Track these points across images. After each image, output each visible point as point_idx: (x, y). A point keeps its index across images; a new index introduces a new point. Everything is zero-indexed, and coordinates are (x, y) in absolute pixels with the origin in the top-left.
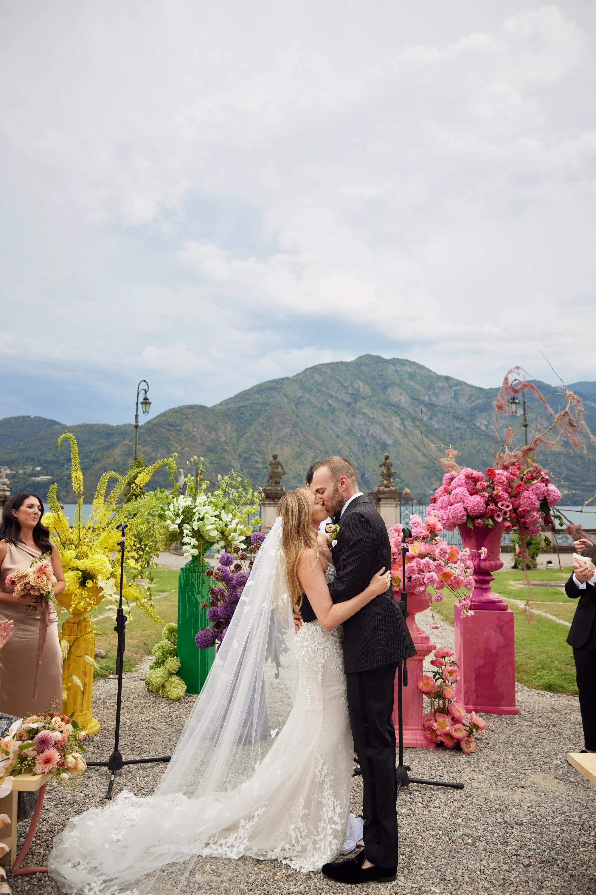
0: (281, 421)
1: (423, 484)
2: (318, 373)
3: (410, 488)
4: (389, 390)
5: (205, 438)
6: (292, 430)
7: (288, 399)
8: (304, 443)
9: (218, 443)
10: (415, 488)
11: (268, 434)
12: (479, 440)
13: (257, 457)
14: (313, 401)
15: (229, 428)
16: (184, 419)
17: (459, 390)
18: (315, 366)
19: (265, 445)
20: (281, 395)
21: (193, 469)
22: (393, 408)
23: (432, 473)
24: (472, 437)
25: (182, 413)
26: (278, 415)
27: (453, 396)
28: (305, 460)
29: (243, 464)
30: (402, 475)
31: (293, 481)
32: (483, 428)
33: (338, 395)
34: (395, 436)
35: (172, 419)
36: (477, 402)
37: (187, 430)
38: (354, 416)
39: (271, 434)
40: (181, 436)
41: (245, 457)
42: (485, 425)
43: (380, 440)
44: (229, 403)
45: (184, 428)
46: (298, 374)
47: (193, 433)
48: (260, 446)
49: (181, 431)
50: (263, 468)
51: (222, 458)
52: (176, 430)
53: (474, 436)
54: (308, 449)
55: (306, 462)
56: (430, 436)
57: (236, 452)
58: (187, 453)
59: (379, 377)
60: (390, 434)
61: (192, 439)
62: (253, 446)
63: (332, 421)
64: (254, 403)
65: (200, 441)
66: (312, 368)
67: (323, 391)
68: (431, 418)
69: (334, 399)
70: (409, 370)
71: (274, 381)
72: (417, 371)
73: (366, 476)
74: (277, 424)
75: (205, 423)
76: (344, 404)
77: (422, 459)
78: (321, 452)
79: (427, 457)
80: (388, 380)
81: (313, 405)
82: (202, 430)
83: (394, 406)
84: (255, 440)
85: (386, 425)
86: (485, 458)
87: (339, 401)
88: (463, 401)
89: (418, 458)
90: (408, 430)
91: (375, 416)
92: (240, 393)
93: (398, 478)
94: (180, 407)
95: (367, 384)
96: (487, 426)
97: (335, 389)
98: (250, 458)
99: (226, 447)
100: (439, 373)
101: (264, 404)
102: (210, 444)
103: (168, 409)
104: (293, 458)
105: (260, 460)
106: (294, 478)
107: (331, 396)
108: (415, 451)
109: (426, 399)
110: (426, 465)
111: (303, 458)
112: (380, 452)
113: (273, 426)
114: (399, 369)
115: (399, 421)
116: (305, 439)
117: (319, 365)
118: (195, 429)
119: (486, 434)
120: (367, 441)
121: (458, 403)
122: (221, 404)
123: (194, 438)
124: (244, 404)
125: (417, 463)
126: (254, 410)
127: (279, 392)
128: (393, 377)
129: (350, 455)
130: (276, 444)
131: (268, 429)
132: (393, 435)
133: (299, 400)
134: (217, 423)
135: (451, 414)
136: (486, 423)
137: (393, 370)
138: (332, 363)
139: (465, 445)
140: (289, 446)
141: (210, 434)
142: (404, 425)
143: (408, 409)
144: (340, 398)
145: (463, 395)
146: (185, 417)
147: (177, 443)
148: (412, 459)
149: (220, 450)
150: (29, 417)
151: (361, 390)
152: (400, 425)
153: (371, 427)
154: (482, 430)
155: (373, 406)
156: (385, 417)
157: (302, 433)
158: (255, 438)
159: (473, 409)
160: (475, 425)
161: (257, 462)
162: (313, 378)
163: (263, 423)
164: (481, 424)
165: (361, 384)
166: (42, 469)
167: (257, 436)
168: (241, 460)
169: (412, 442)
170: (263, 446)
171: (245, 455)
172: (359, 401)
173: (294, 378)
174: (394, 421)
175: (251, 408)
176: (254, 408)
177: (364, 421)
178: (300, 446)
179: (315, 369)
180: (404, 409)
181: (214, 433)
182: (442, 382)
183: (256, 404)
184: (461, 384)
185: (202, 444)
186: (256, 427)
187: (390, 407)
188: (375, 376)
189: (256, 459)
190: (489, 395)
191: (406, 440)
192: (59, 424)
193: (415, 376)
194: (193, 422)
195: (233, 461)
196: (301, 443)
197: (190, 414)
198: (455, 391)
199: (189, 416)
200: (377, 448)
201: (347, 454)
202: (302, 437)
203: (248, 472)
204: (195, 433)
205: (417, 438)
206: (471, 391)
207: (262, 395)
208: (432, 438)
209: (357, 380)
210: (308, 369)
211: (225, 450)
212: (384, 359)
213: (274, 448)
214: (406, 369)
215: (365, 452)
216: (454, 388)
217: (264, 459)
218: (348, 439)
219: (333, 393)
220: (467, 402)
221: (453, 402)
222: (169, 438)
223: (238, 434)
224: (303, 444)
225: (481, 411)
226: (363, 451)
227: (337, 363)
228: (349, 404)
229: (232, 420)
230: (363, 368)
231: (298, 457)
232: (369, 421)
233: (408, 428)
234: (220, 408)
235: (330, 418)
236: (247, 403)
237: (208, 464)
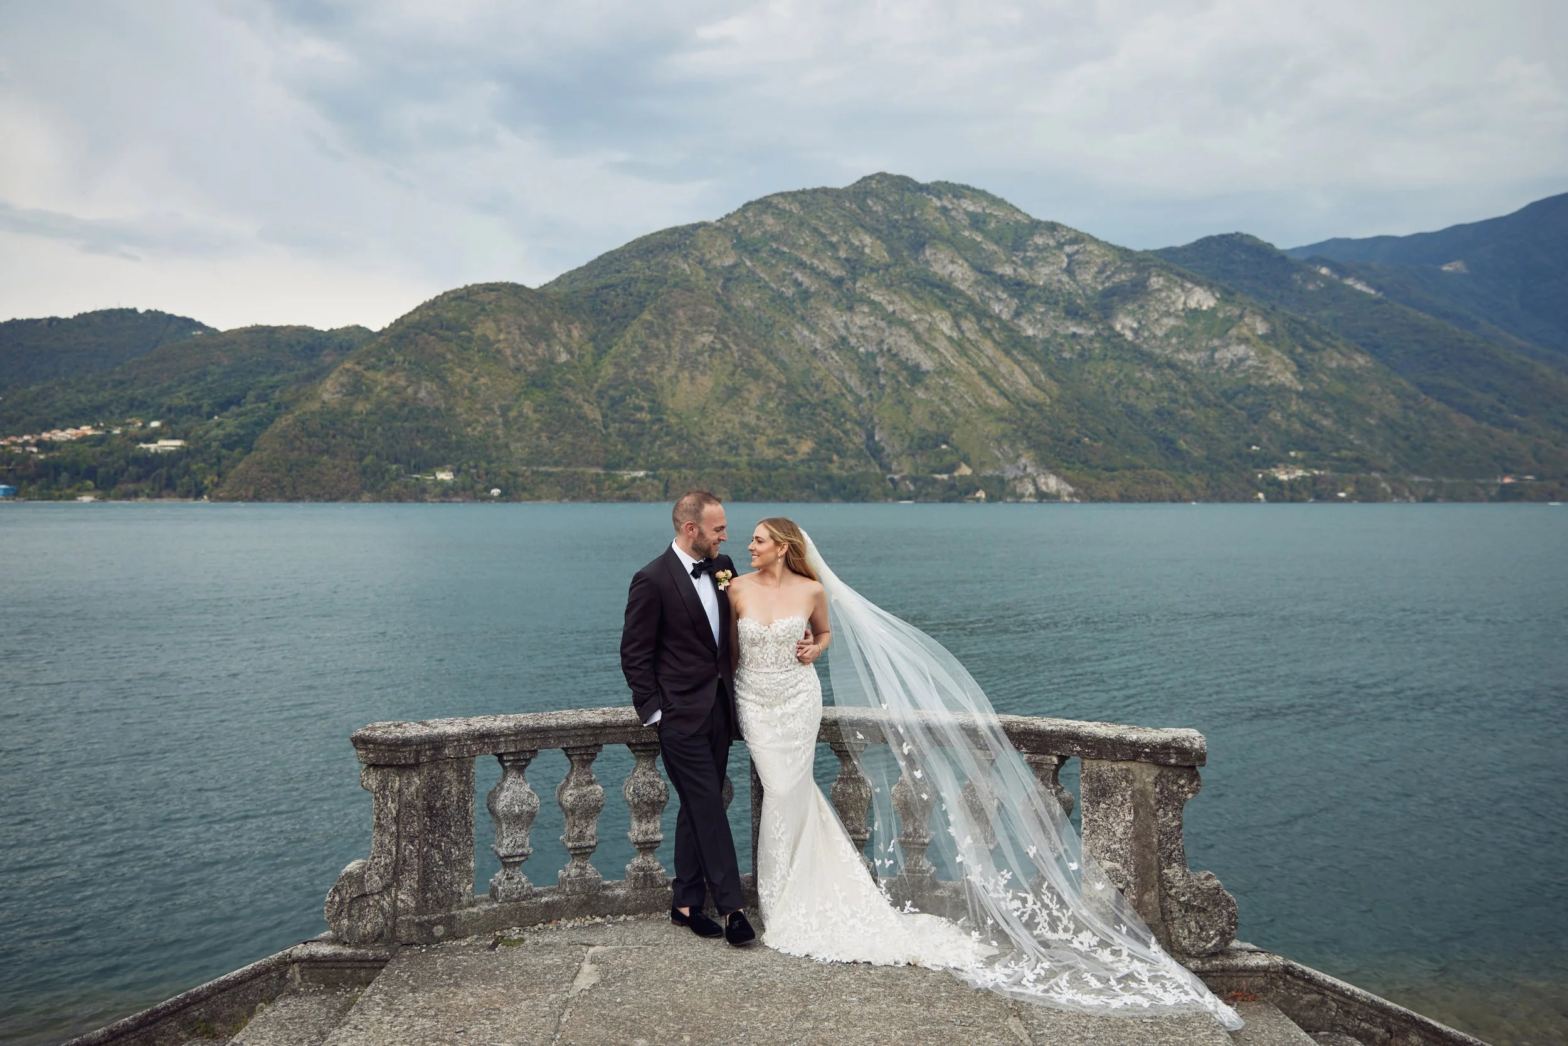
0: (691, 319)
1: (1000, 456)
2: (773, 213)
3: (969, 465)
4: (928, 252)
5: (524, 355)
6: (715, 338)
7: (705, 269)
8: (742, 366)
9: (552, 367)
10: (983, 464)
11: (662, 346)
12: (1119, 361)
13: (637, 397)
14: (762, 275)
15: (575, 333)
16: (478, 314)
17: (1077, 252)
18: (766, 197)
19: (656, 370)
20: (690, 261)
21: (497, 424)
22: (936, 291)
23: (1020, 434)
24: (1106, 355)
25: (473, 301)
26: (683, 306)
27: (1065, 265)
28: (743, 404)
29: (609, 412)
30: (954, 436)
31: (718, 449)
32: (1129, 335)
33: (816, 262)
34: (940, 354)
35: (450, 314)
36: (1116, 279)
37: (484, 338)
38: (850, 309)
39: (669, 347)
40: (471, 352)
41: (612, 398)
42: (1132, 329)
43: (907, 359)
44: (576, 280)
45: (478, 332)
46: (728, 216)
47: (497, 345)
48: (645, 373)
49: (469, 340)
50: (653, 422)
51: (561, 399)
52: (459, 337)
53: (1109, 353)
54: (751, 379)
55: (746, 408)
56: (1015, 352)
57: (592, 387)
58: (483, 388)
59: (906, 223)
60: (928, 348)
61: (494, 357)
62: (631, 373)
63: (803, 318)
64: (632, 278)
65: (512, 362)
66: (759, 202)
67: (784, 253)
68: (1017, 314)
69: (808, 270)
70: (971, 208)
71: (674, 230)
72: (988, 211)
73: (877, 438)
74: (681, 324)
75: (524, 323)
76: (829, 283)
77: (997, 402)
78: (780, 385)
79: (1008, 399)
80: (926, 230)
81: (761, 284)
82: (517, 338)
83: (938, 287)
84: (633, 360)
85: (920, 328)
86: (1132, 400)
87: (819, 274)
88: (1087, 277)
89: (989, 401)
90: (968, 340)
91: (897, 308)
92: (600, 258)
93: (946, 443)
94: (466, 287)
95: (879, 238)
96: (1136, 332)
97: (810, 250)
98: (623, 399)
99: (570, 377)
100: (1035, 216)
101: (651, 281)
102: (533, 368)
103: (440, 293)
104: (717, 398)
105: (645, 404)
106: (721, 443)
107: (801, 265)
108: (983, 385)
109: (1008, 270)
110: (1006, 414)
111: (740, 401)
112: (908, 386)
113: (675, 329)
114: (950, 207)
115: (949, 322)
116: (744, 358)
117: (776, 195)
118: (502, 337)
119: (1135, 349)
120: (880, 362)
121: (1075, 281)
122: (558, 281)
123: (498, 356)
124: (610, 282)
125: (988, 410)
126: (631, 295)
127: (685, 256)
128: (937, 224)
129: (843, 395)
130: (681, 367)
131: (663, 337)
132: (935, 350)
133: (731, 273)
134: (550, 322)
135: (1062, 304)
136: (1135, 325)
137: (936, 208)
138: (804, 192)
139: (1089, 372)
140: (709, 373)
141: (535, 345)
142: (959, 327)
143: (970, 293)
144: (822, 268)
145: (1087, 262)
146: (478, 309)
147: (460, 366)
148: (977, 402)
149: (557, 382)
150: (134, 311)
151: (867, 251)
152: (952, 329)
153: (887, 334)
154: (1126, 340)
155: (892, 285)
156: (918, 311)
157: (737, 345)
158: (634, 355)
159: (1108, 294)
160: (1111, 328)
161: (640, 409)
162: (761, 223)
163: (652, 323)
164: (1123, 328)
165: (868, 240)
166: (162, 426)
167: (639, 351)
168: (605, 403)
169: (975, 365)
170: (652, 373)
171: (611, 392)
172: (862, 275)
173: (718, 224)
174: (938, 319)
175: (625, 290)
176: (632, 290)
177: (872, 319)
178: (733, 374)
179: (764, 204)
180: (961, 293)
181: (543, 345)
182: (1041, 235)
183: (636, 280)
184: (1083, 240)
185: (518, 369)
186: (635, 332)
187: (928, 288)
188: (897, 221)
189: (637, 402)
190: (1142, 264)
191: (963, 361)
192: (200, 326)
193: (984, 222)
194: (497, 321)
195: (586, 406)
196: (736, 366)
197: (490, 303)
198: (1069, 256)
199: (487, 307)
200: (901, 379)
201: (836, 390)
202: (736, 355)
203: (620, 429)
204: (501, 346)
205: (988, 357)
206: (1104, 255)
207: (649, 262)
208: (1021, 358)
209: (858, 229)
210: (749, 204)
211: (568, 383)
212: (917, 183)
213: (677, 377)
214: (964, 206)
215: (874, 386)
216: (1068, 249)
217: (653, 401)
218: (837, 358)
219: (805, 258)
220: (1095, 278)
221: (1065, 278)
222: (443, 357)
223: (596, 348)
224: (740, 369)
225: (1124, 300)
226: (870, 384)
227: (815, 191)
228: (838, 282)
229: (584, 316)
230: (870, 202)
231: (729, 397)
232: (882, 319)
233: (968, 334)
234: (556, 289)
235: (798, 313)
236: (616, 279)
237: (530, 414)
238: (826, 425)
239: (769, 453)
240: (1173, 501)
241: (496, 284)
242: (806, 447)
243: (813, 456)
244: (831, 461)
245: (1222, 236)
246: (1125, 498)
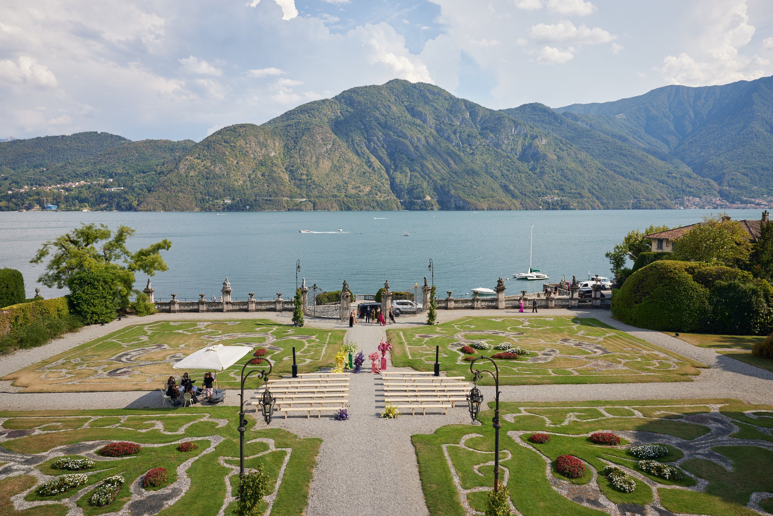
0: (322, 139)
1: (442, 192)
2: (355, 95)
3: (430, 196)
4: (415, 111)
5: (257, 153)
7: (327, 119)
9: (268, 158)
10: (435, 195)
11: (311, 150)
13: (302, 170)
14: (349, 121)
15: (277, 144)
16: (238, 137)
17: (474, 111)
20: (321, 115)
21: (247, 181)
22: (418, 127)
25: (236, 131)
26: (319, 133)
27: (468, 116)
29: (291, 176)
30: (424, 185)
31: (333, 190)
32: (492, 145)
34: (419, 152)
35: (227, 137)
36: (488, 122)
37: (241, 146)
39: (314, 150)
40: (236, 152)
41: (292, 170)
44: (275, 122)
45: (238, 144)
46: (336, 96)
47: (246, 149)
48: (305, 160)
49: (235, 147)
50: (308, 180)
51: (272, 171)
52: (231, 146)
55: (344, 174)
57: (283, 166)
59: (406, 99)
60: (415, 150)
61: (245, 154)
63: (366, 138)
64: (299, 122)
65: (252, 156)
66: (349, 91)
71: (314, 102)
73: (395, 186)
74: (318, 141)
75: (256, 140)
76: (376, 124)
80: (413, 102)
81: (349, 124)
82: (254, 146)
84: (300, 155)
87: (372, 121)
88: (477, 121)
89: (438, 171)
90: (430, 147)
92: (285, 113)
93: (421, 187)
94: (233, 125)
95: (396, 106)
98: (297, 171)
99: (275, 162)
100: (457, 96)
101: (307, 123)
102: (260, 158)
103: (223, 128)
104: (333, 170)
105: (305, 173)
106: (334, 188)
107: (365, 117)
108: (436, 165)
109: (446, 119)
110: (444, 177)
111: (341, 171)
113: (315, 143)
115: (423, 139)
116: (343, 154)
117: (355, 88)
118: (248, 146)
119: (494, 150)
120: (396, 156)
122: (268, 122)
123: (247, 154)
124: (289, 123)
126: (299, 129)
127: (320, 113)
128: (418, 99)
129: (381, 168)
130: (318, 158)
131: (311, 146)
132: (417, 151)
133: (337, 120)
134: (266, 140)
135: (466, 133)
136: (495, 141)
137: (418, 93)
138: (365, 86)
140: (329, 160)
141: (261, 149)
142: (427, 142)
143: (431, 128)
145: (477, 116)
146: (238, 134)
147: (232, 157)
149: (270, 164)
150: (96, 133)
151: (391, 111)
152: (424, 141)
156: (411, 135)
157: (340, 149)
159: (485, 128)
160: (485, 142)
161: (303, 175)
163: (307, 140)
164: (490, 142)
165: (391, 106)
166: (114, 181)
167: (302, 152)
168: (289, 172)
169: (432, 157)
170: (307, 160)
171: (291, 168)
172: (389, 120)
173: (332, 99)
174: (418, 139)
175: (296, 127)
176: (299, 127)
177: (393, 138)
178: (339, 161)
179: (351, 91)
180: (427, 128)
181: (264, 149)
182: (459, 104)
184: (475, 106)
185: (255, 159)
186: (301, 144)
187: (415, 126)
188: (403, 99)
189: (302, 172)
190: (497, 116)
191: (428, 155)
192: (124, 139)
193: (437, 99)
194: (245, 139)
195: (282, 173)
197: (242, 132)
198: (470, 113)
199: (241, 134)
200: (404, 162)
201: (379, 167)
202: (340, 153)
203: (296, 183)
204: (248, 149)
205: (438, 154)
206: (484, 113)
207: (305, 115)
208: (450, 154)
209: (387, 101)
210: (345, 91)
211: (274, 164)
212: (410, 83)
213: (317, 162)
215: (394, 165)
216: (469, 110)
217: (308, 171)
220: (479, 122)
222: (225, 153)
223: (285, 150)
224: (341, 159)
225: (491, 131)
226: (392, 164)
227: (370, 86)
228: (380, 124)
229: (280, 137)
230: (392, 91)
231: (338, 170)
234: (269, 126)
235: (364, 136)
236: (292, 122)
237: (260, 177)
238: (375, 180)
239: (353, 192)
240: (507, 210)
241: (245, 124)
242: (367, 189)
243: (370, 192)
244: (377, 195)
245: (530, 104)
246: (490, 209)
